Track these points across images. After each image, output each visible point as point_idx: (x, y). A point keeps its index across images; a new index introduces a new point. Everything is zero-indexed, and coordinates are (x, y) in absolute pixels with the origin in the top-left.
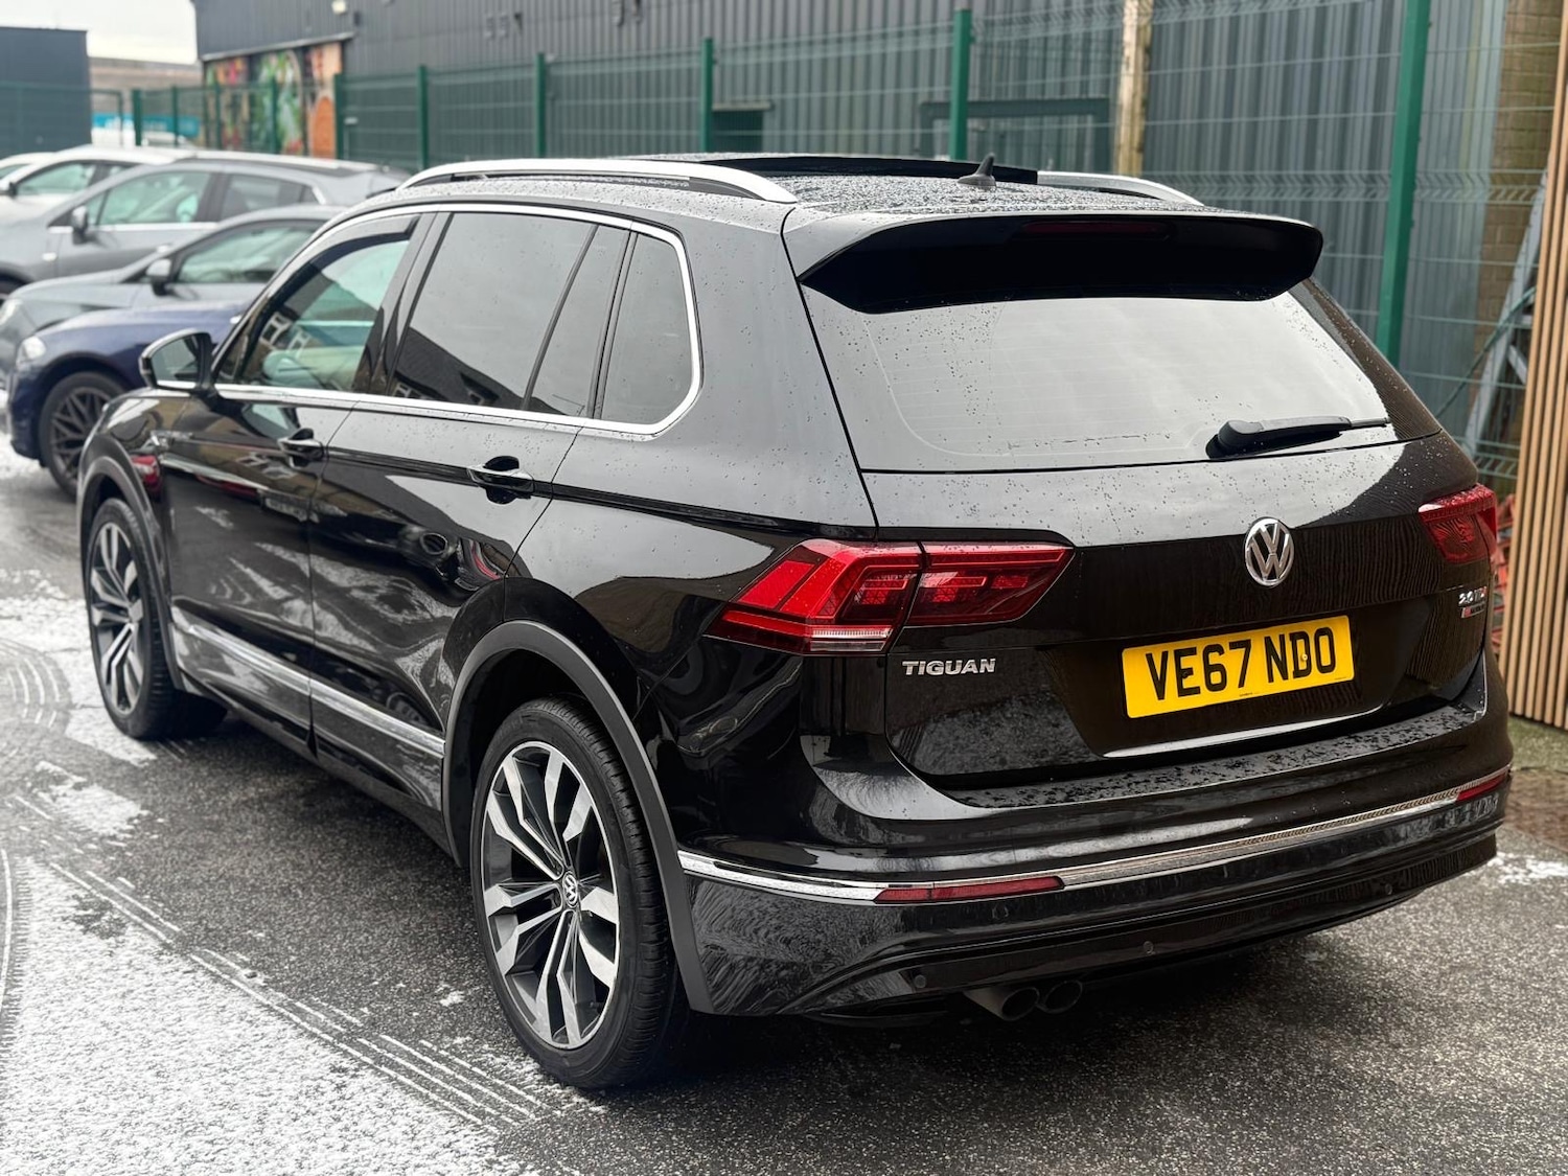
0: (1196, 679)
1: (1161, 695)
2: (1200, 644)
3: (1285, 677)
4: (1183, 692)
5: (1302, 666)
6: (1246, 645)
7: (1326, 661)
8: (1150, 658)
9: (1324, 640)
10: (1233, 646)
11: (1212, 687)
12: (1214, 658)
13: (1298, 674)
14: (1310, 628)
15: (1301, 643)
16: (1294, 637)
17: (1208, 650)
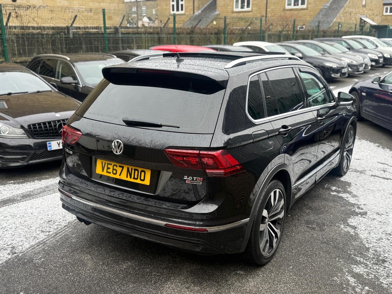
0: (110, 170)
1: (103, 171)
2: (113, 164)
3: (131, 178)
4: (107, 172)
5: (136, 177)
6: (123, 167)
7: (142, 178)
8: (102, 162)
9: (143, 173)
10: (120, 166)
11: (113, 174)
12: (115, 167)
13: (134, 178)
14: (140, 170)
15: (136, 172)
16: (135, 170)
17: (114, 165)
